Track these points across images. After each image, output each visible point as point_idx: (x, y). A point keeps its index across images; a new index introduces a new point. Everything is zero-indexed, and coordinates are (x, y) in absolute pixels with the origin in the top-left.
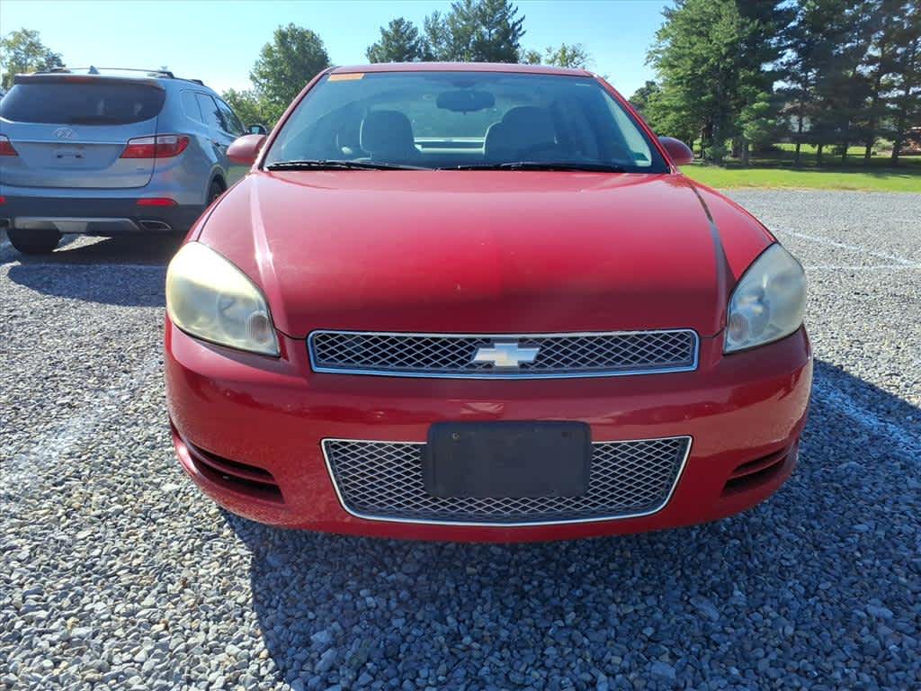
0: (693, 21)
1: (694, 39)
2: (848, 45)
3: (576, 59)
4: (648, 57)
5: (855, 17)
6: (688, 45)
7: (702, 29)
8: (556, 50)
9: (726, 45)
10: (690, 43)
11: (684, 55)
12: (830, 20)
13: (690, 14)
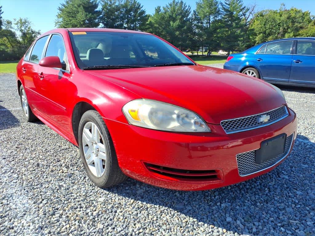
0: (69, 13)
1: (71, 18)
2: (118, 23)
3: (27, 23)
4: (56, 24)
5: (119, 15)
6: (69, 20)
7: (73, 15)
8: (18, 19)
9: (82, 21)
10: (70, 20)
11: (69, 24)
12: (112, 15)
13: (68, 10)
